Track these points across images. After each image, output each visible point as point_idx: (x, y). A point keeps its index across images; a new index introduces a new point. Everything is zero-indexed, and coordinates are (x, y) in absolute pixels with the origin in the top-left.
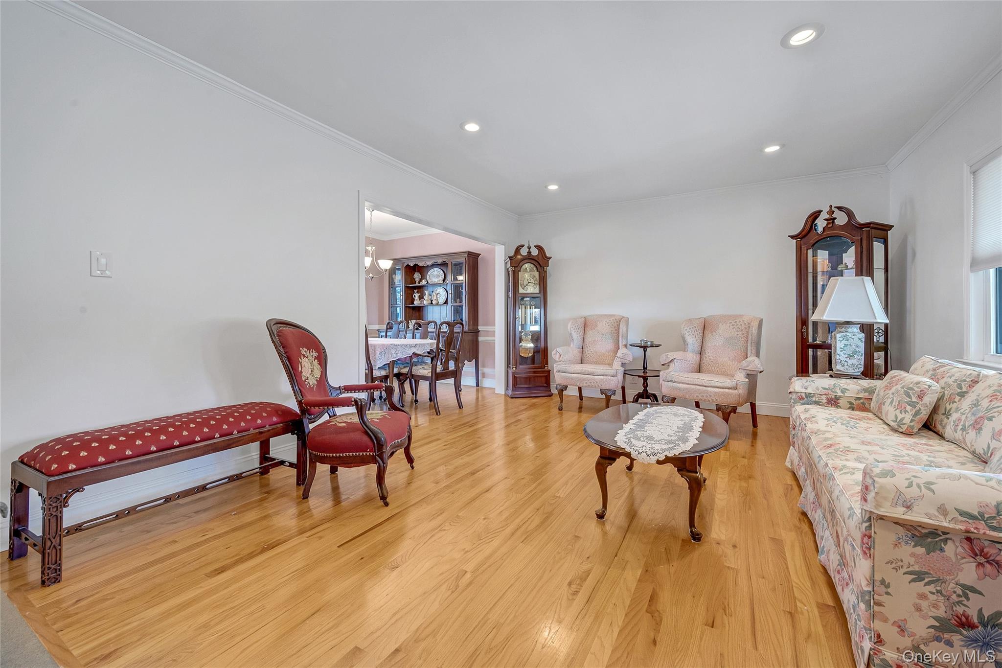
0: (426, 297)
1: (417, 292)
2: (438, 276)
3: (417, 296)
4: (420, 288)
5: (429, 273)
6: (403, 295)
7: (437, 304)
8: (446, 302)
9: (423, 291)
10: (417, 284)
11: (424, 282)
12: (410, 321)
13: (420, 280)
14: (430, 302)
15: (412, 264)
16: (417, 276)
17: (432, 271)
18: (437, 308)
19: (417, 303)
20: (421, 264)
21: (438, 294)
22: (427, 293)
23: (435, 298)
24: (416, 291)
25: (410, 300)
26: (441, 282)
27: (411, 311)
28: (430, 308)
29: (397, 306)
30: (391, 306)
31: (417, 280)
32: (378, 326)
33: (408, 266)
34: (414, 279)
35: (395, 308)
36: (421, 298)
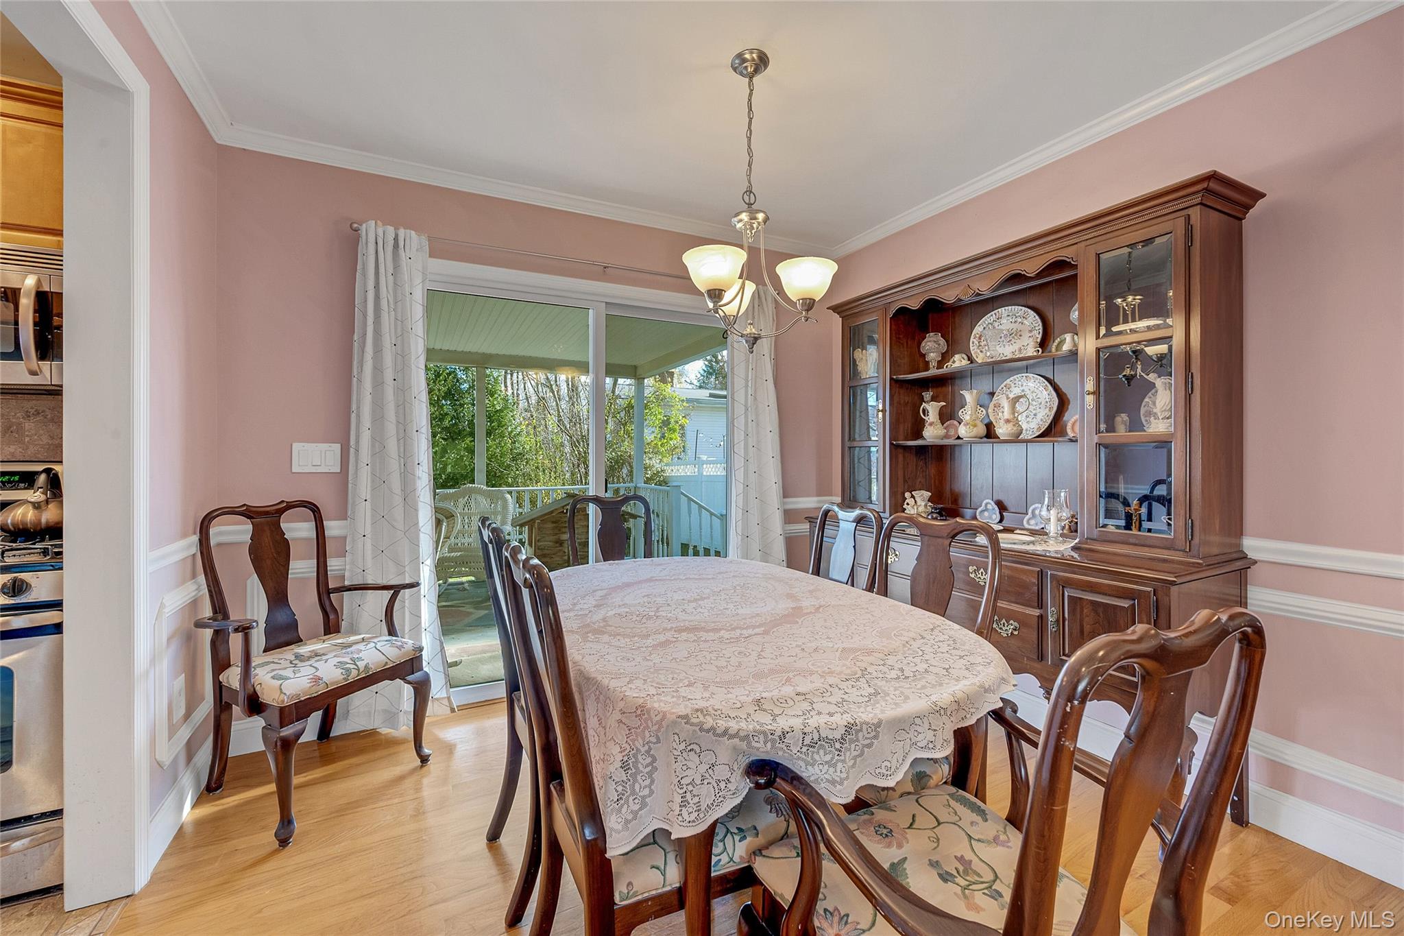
0: (966, 414)
1: (934, 399)
2: (1015, 335)
3: (932, 410)
4: (943, 384)
5: (978, 329)
6: (884, 411)
7: (1016, 439)
8: (1053, 430)
9: (953, 393)
10: (933, 371)
11: (958, 362)
12: (907, 495)
13: (945, 357)
14: (982, 430)
15: (914, 304)
16: (932, 345)
17: (989, 318)
18: (1009, 456)
19: (932, 433)
20: (949, 297)
21: (1017, 399)
22: (969, 397)
23: (1007, 414)
24: (927, 395)
25: (909, 425)
26: (1031, 351)
27: (912, 459)
28: (983, 451)
29: (870, 443)
30: (848, 444)
31: (933, 357)
32: (815, 499)
33: (903, 311)
34: (924, 356)
35: (864, 451)
36: (947, 416)
